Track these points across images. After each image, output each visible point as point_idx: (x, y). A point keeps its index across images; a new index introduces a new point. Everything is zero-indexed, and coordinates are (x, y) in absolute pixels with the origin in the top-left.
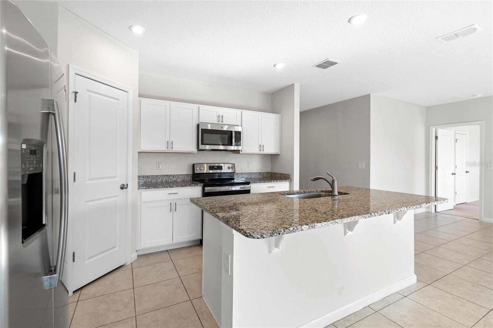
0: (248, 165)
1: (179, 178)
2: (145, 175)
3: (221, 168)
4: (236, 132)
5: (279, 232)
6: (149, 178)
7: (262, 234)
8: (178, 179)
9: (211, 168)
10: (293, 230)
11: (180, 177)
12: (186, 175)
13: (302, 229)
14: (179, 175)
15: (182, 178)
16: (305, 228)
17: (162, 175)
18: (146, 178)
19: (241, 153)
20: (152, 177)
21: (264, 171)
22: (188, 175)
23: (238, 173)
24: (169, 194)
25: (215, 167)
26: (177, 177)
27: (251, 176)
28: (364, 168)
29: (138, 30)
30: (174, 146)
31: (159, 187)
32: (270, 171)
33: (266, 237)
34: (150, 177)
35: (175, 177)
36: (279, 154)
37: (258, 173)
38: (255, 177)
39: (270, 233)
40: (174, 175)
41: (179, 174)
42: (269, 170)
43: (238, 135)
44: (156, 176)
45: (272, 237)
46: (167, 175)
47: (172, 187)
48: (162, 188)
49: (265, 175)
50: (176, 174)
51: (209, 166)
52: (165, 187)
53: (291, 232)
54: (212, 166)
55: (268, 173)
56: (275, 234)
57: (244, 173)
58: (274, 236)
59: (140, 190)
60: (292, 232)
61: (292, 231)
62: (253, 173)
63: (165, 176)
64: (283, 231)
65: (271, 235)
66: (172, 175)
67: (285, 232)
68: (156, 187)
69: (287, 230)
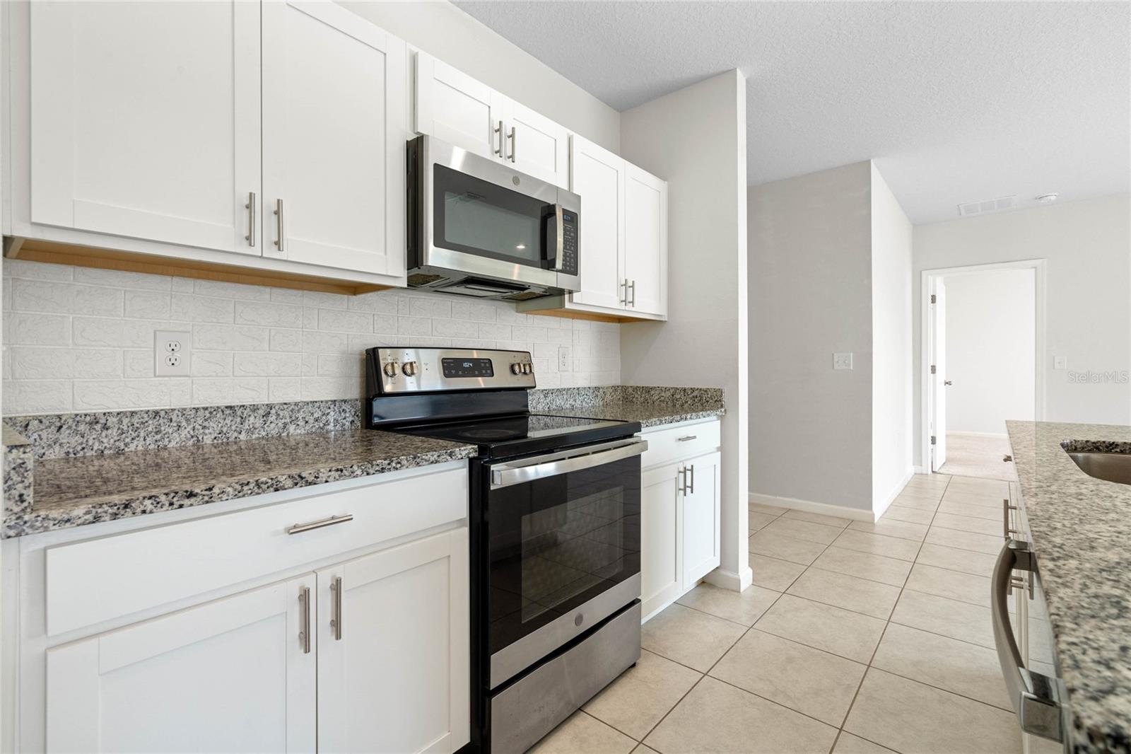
0: (561, 359)
1: (294, 421)
2: (67, 409)
3: (488, 369)
4: (565, 213)
6: (105, 427)
8: (292, 428)
9: (451, 367)
11: (300, 415)
14: (296, 404)
15: (311, 421)
17: (197, 409)
18: (82, 427)
20: (126, 421)
22: (345, 401)
25: (466, 365)
26: (286, 413)
27: (571, 402)
28: (852, 368)
30: (288, 235)
31: (216, 490)
32: (618, 383)
34: (112, 421)
35: (272, 418)
36: (665, 321)
37: (591, 391)
38: (584, 403)
40: (270, 407)
41: (298, 399)
42: (616, 378)
43: (568, 227)
44: (157, 413)
46: (230, 407)
47: (311, 479)
48: (239, 494)
49: (608, 397)
50: (276, 399)
54: (454, 360)
55: (615, 388)
57: (552, 391)
59: (33, 543)
62: (578, 389)
63: (212, 412)
66: (255, 408)
68: (191, 495)
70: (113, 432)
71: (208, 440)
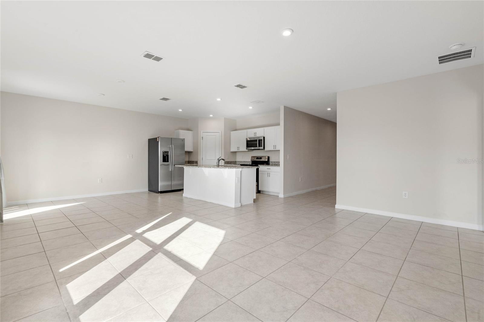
9: (257, 158)
19: (266, 150)
43: (261, 141)
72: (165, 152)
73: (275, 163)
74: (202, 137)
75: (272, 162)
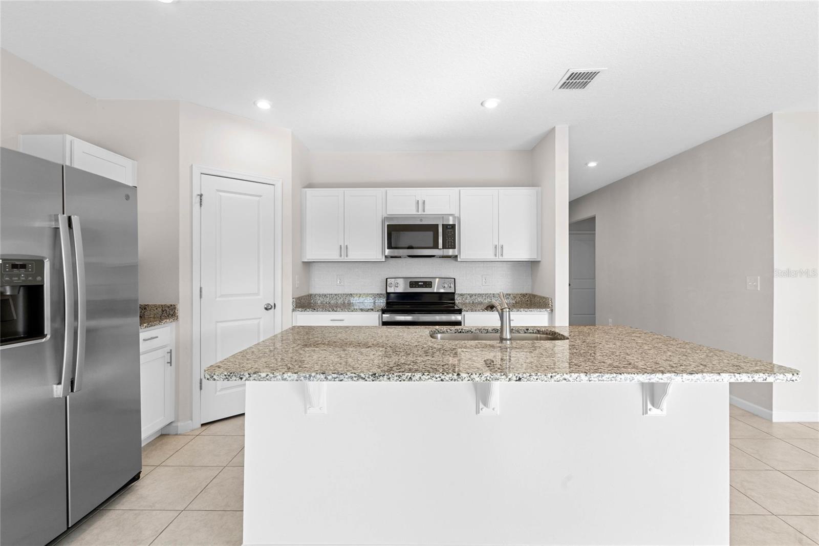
0: (484, 280)
1: (366, 299)
3: (429, 285)
4: (445, 227)
5: (241, 376)
7: (212, 375)
9: (413, 284)
10: (267, 376)
11: (368, 297)
12: (378, 294)
13: (285, 378)
14: (367, 294)
15: (371, 299)
16: (290, 377)
17: (344, 294)
19: (459, 260)
20: (330, 296)
21: (516, 292)
22: (381, 294)
23: (465, 294)
24: (331, 320)
25: (420, 284)
26: (365, 297)
27: (488, 300)
28: (759, 289)
29: (264, 105)
30: (349, 253)
32: (529, 292)
33: (218, 379)
34: (328, 296)
35: (361, 298)
36: (539, 261)
39: (225, 375)
40: (361, 294)
42: (526, 290)
43: (450, 230)
44: (336, 294)
45: (228, 380)
46: (351, 294)
48: (322, 311)
51: (410, 282)
52: (326, 311)
53: (261, 379)
54: (415, 282)
55: (524, 295)
56: (234, 378)
58: (231, 380)
59: (295, 313)
60: (265, 379)
61: (264, 377)
62: (493, 294)
63: (347, 295)
64: (248, 376)
65: (227, 378)
66: (357, 295)
67: (251, 378)
68: (315, 310)
69: (255, 375)
70: (328, 298)
71: (346, 302)
72: (14, 266)
73: (474, 297)
74: (201, 196)
75: (462, 295)
